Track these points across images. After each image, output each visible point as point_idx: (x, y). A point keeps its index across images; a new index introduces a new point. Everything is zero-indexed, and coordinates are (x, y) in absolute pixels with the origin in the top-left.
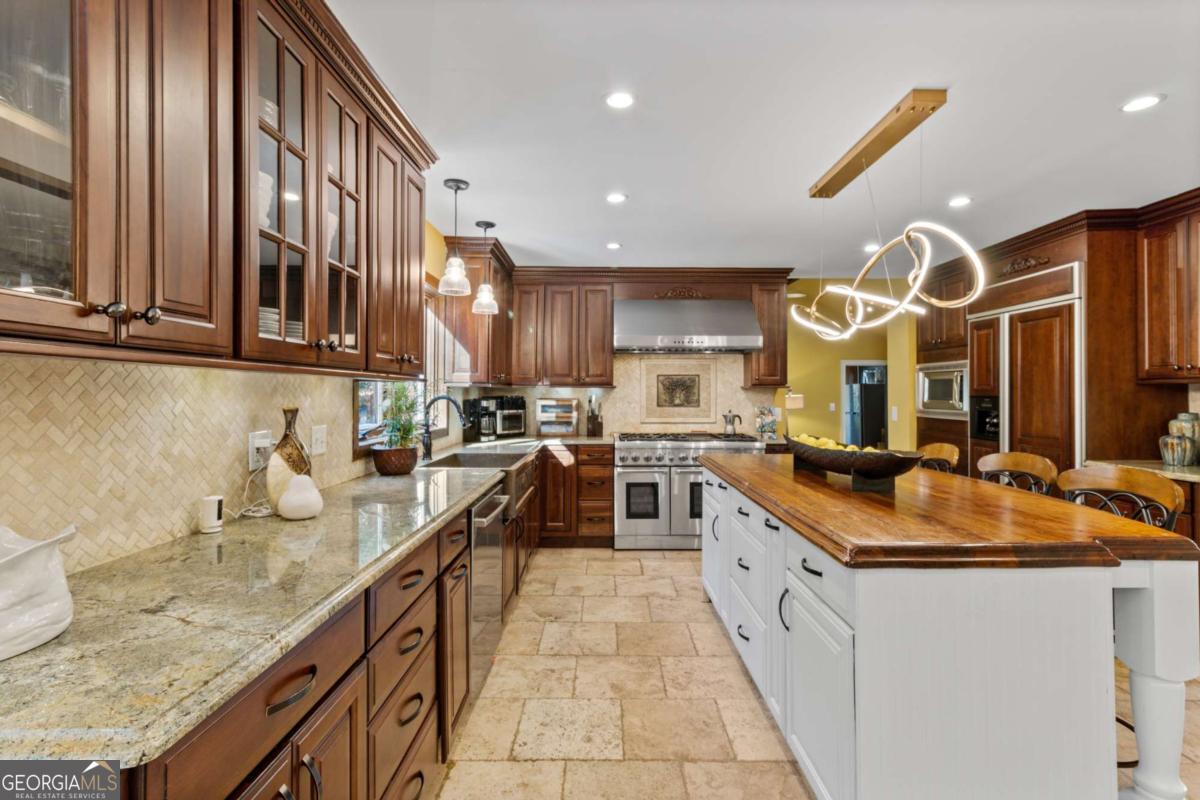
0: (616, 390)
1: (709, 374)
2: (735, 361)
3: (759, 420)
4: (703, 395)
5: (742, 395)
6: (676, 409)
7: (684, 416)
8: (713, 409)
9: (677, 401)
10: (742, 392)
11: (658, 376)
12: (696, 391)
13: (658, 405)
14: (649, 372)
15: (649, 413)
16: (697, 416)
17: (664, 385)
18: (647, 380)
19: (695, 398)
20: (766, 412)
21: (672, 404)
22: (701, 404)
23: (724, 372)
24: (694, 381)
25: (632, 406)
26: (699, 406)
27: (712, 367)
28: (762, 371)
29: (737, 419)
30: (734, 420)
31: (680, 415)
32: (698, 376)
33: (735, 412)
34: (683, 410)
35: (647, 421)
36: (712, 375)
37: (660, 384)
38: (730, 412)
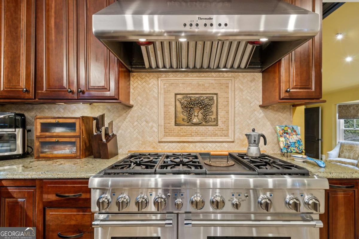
0: (133, 109)
1: (227, 93)
2: (253, 80)
3: (282, 139)
4: (221, 114)
5: (260, 114)
6: (194, 128)
7: (202, 135)
8: (231, 128)
9: (195, 120)
10: (261, 110)
11: (176, 94)
12: (214, 109)
13: (176, 124)
14: (166, 92)
15: (167, 132)
16: (216, 135)
17: (182, 104)
18: (165, 98)
19: (214, 117)
20: (289, 131)
21: (189, 122)
22: (220, 123)
23: (241, 90)
24: (212, 99)
25: (150, 124)
26: (217, 125)
27: (230, 85)
28: (293, 84)
29: (262, 138)
30: (259, 139)
31: (197, 134)
32: (216, 94)
33: (258, 131)
34: (201, 128)
35: (163, 140)
36: (230, 95)
37: (178, 103)
38: (254, 130)
